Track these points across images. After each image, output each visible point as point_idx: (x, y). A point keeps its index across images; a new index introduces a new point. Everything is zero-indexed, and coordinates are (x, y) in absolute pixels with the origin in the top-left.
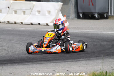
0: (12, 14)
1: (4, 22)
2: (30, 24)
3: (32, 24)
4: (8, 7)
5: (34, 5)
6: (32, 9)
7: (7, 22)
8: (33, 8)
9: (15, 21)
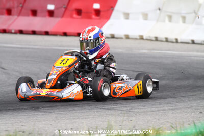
0: (164, 21)
1: (149, 38)
2: (190, 42)
3: (193, 42)
4: (159, 9)
5: (200, 5)
6: (196, 12)
7: (154, 39)
8: (198, 10)
9: (166, 36)
